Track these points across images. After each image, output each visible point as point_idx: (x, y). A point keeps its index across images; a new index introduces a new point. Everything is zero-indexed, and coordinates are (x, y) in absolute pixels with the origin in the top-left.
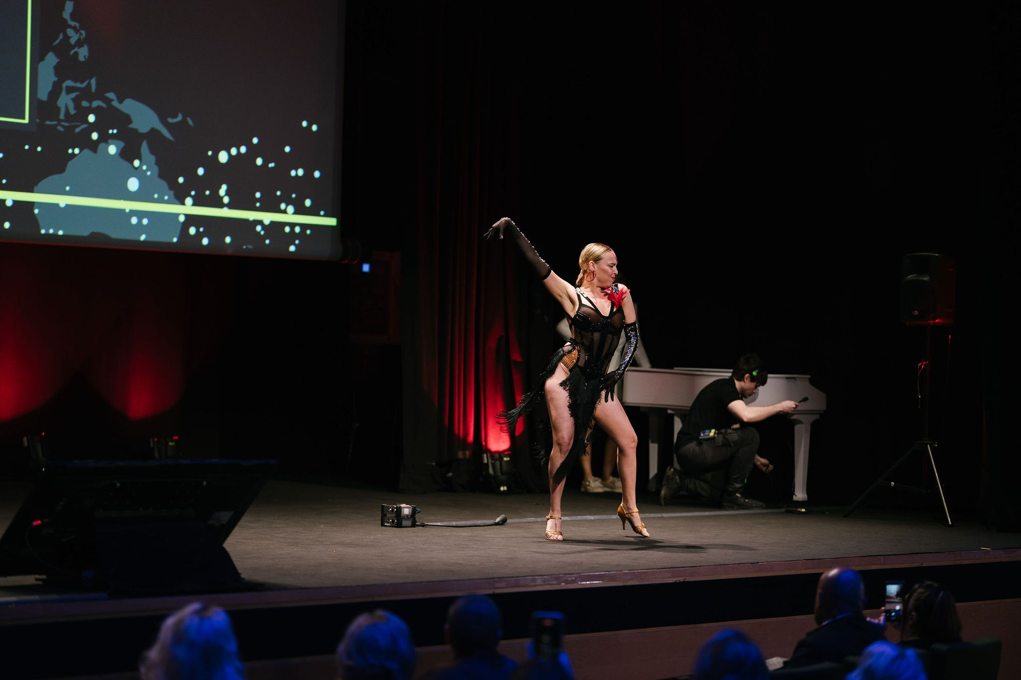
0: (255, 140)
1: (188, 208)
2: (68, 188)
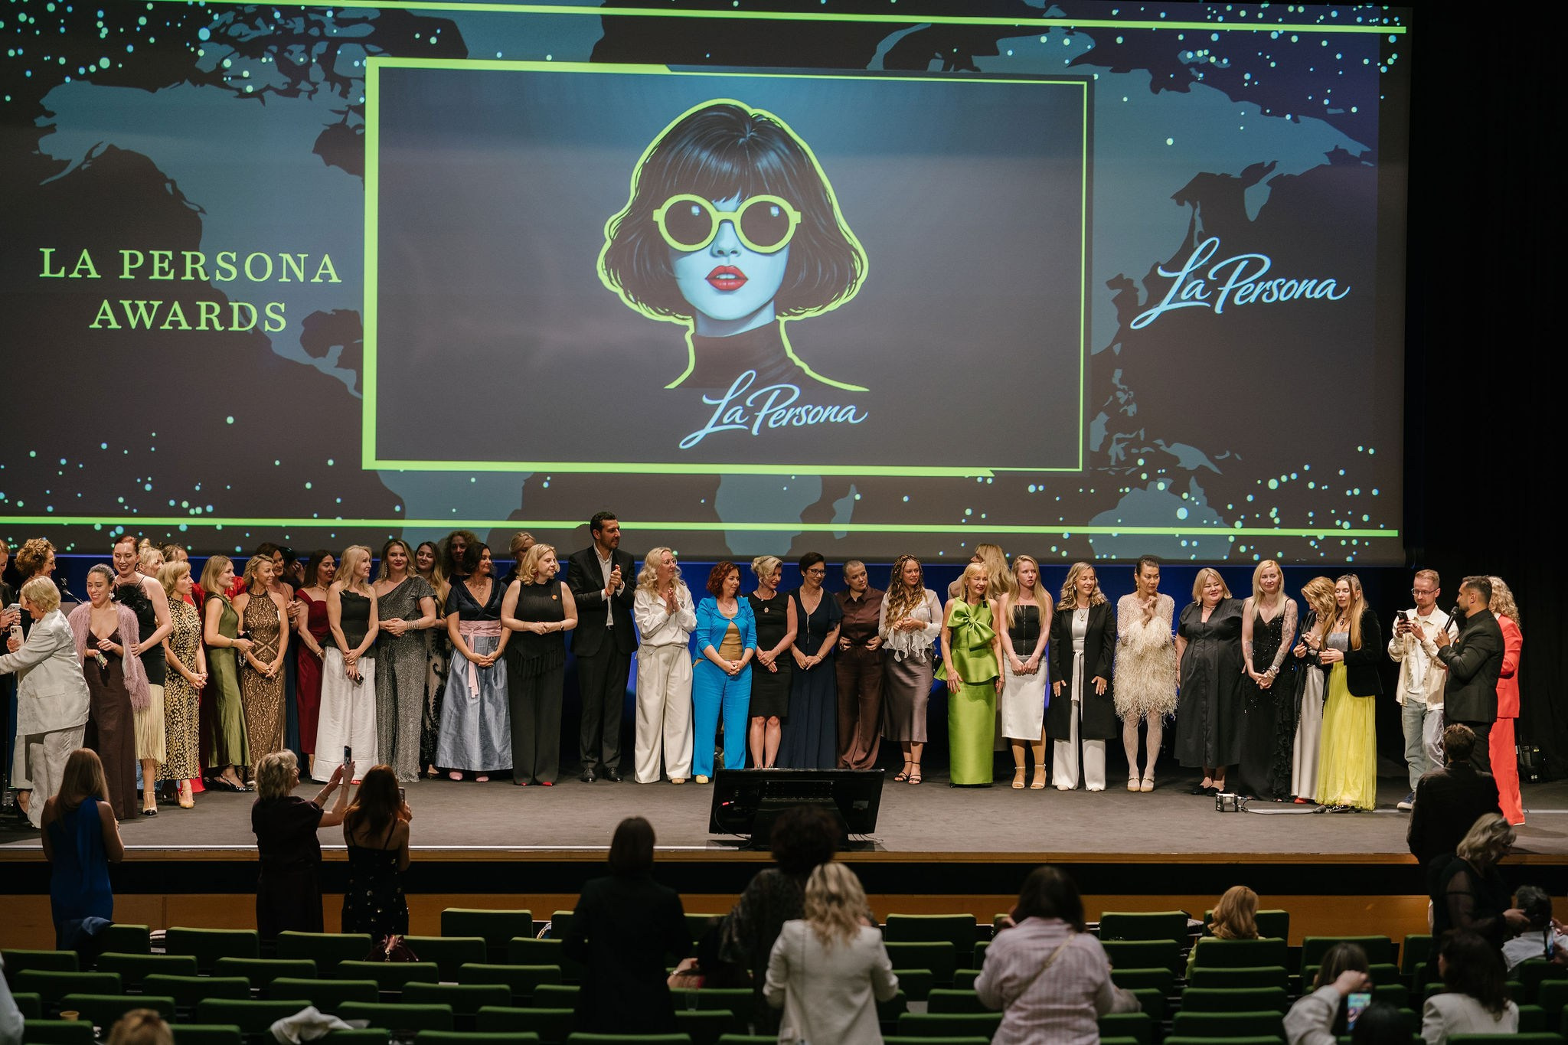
0: (1306, 468)
1: (1238, 529)
2: (1119, 521)
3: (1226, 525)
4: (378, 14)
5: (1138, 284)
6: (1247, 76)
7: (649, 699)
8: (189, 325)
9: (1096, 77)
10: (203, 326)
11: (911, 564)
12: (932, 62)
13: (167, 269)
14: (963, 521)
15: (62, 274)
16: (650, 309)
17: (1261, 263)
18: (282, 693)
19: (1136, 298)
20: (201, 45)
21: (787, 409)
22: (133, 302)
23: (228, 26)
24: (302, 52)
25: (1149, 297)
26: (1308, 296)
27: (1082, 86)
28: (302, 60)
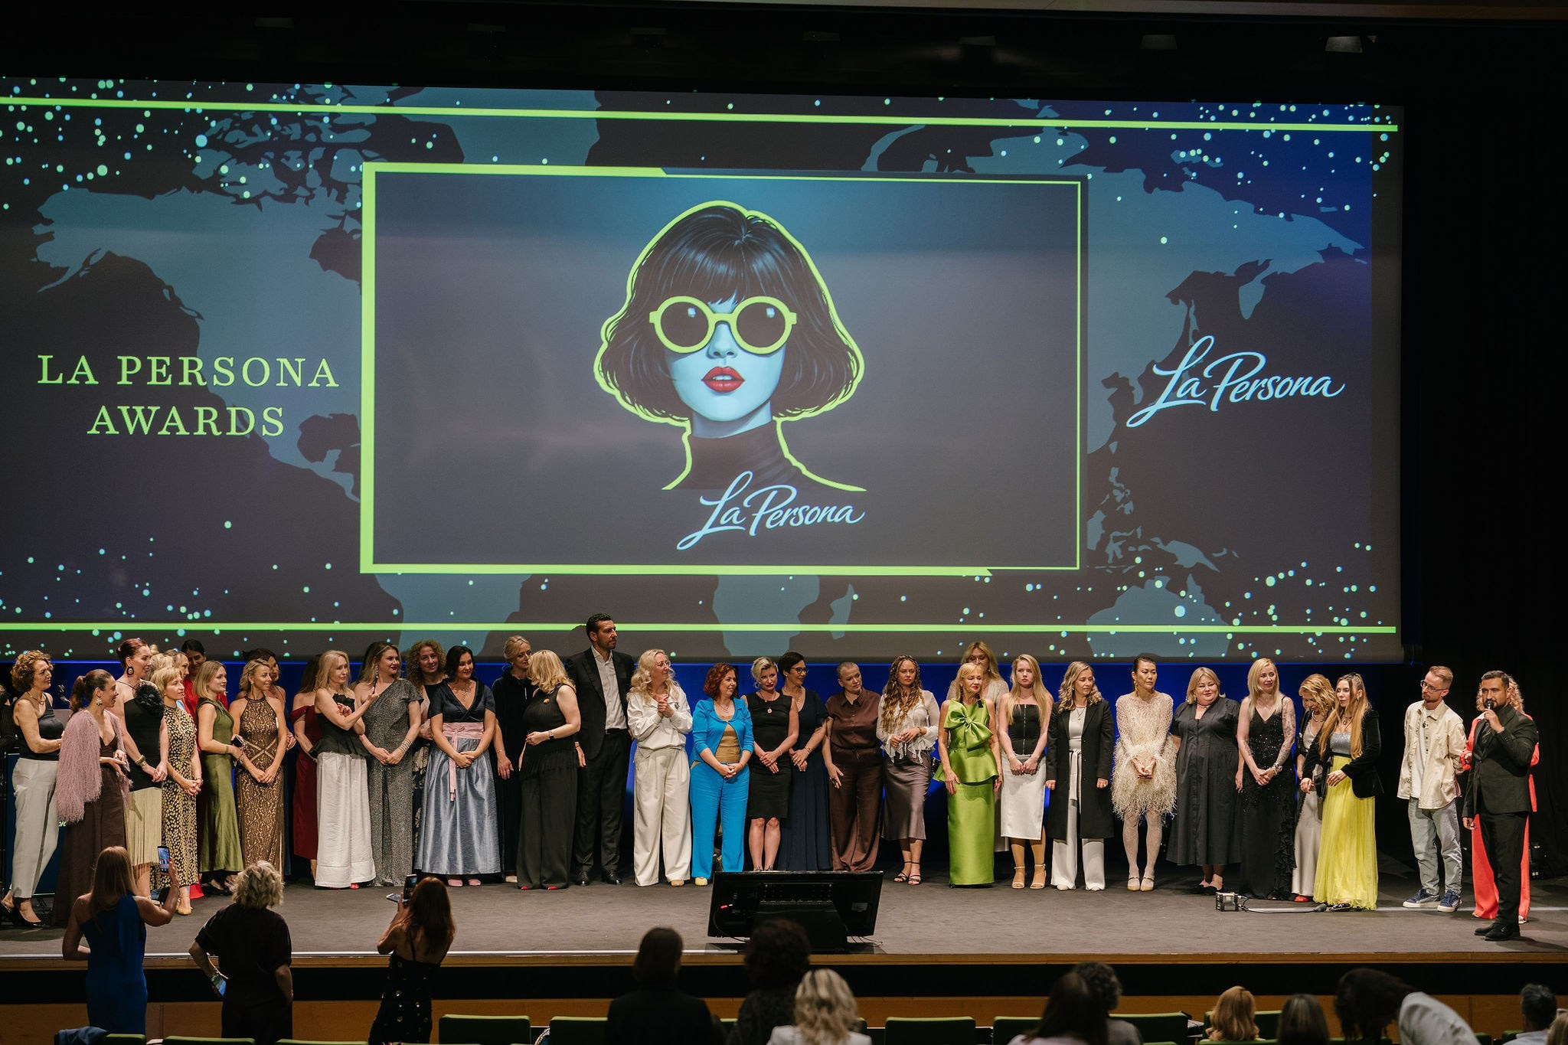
0: (1304, 564)
1: (1236, 627)
2: (1117, 619)
3: (1223, 622)
4: (374, 120)
5: (1134, 382)
6: (1240, 175)
7: (648, 801)
8: (186, 431)
9: (1090, 176)
10: (201, 432)
11: (907, 664)
12: (927, 163)
13: (165, 376)
14: (961, 620)
15: (60, 381)
16: (647, 411)
17: (1256, 361)
18: (279, 799)
19: (1132, 397)
20: (198, 152)
21: (784, 509)
22: (131, 408)
23: (225, 133)
24: (299, 158)
25: (1144, 396)
26: (1303, 392)
27: (1077, 185)
28: (299, 165)
